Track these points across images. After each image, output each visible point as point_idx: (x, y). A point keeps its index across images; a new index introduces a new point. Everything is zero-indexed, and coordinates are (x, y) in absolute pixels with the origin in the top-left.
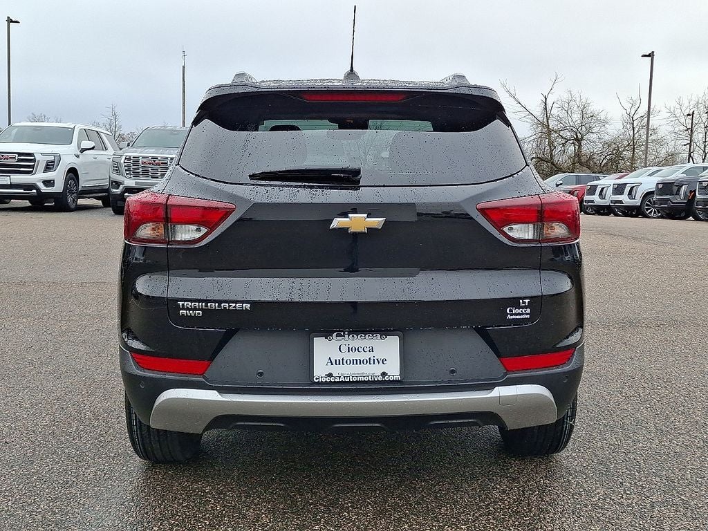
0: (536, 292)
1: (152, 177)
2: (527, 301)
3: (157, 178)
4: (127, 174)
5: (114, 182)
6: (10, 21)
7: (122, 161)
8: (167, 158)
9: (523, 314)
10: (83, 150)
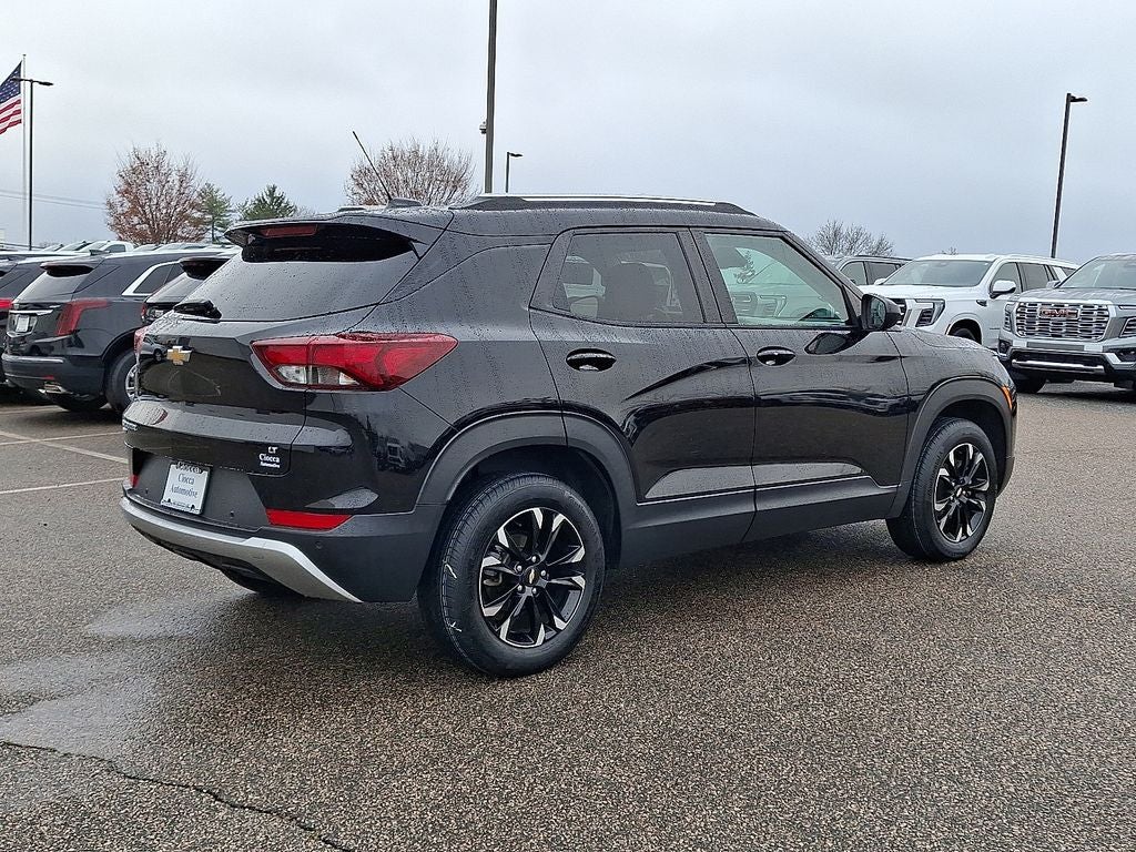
0: (286, 441)
1: (1053, 336)
2: (274, 449)
3: (1060, 336)
4: (1018, 330)
5: (1004, 342)
6: (1071, 99)
7: (1015, 311)
8: (1078, 305)
9: (273, 463)
10: (995, 295)
